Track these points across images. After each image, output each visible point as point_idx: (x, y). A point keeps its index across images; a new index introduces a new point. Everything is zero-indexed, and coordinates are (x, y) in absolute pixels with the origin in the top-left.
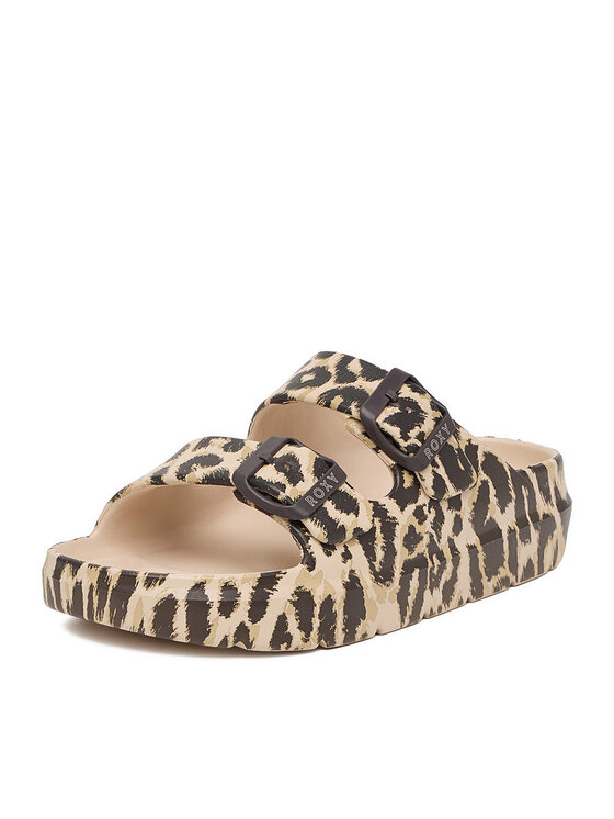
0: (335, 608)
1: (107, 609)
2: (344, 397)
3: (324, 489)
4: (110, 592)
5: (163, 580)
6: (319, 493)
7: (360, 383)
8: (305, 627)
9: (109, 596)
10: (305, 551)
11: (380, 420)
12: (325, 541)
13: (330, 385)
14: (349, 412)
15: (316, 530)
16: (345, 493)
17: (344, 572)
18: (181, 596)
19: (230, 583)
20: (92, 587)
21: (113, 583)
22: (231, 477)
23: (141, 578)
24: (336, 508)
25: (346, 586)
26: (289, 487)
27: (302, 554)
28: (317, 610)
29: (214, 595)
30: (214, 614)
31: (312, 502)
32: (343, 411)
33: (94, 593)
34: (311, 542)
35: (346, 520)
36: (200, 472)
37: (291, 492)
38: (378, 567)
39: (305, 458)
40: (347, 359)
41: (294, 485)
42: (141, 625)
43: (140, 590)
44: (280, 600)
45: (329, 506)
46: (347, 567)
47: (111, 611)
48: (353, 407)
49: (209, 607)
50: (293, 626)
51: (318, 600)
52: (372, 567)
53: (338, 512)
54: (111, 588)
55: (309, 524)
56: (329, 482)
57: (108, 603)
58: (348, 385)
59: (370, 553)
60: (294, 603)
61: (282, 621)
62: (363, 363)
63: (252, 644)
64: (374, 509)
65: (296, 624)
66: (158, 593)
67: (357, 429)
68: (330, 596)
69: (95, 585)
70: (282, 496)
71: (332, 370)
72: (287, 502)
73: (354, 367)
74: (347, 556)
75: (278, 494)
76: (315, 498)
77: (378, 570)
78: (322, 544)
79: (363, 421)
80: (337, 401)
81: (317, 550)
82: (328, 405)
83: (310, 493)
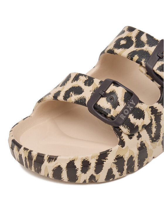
0: (134, 159)
1: (33, 167)
2: (139, 56)
3: (128, 109)
4: (33, 162)
5: (56, 159)
6: (126, 112)
7: (146, 48)
8: (121, 170)
9: (33, 163)
10: (120, 139)
11: (155, 68)
12: (129, 134)
13: (133, 48)
14: (141, 64)
15: (125, 130)
16: (138, 109)
17: (138, 143)
18: (64, 166)
19: (86, 160)
20: (25, 158)
21: (34, 158)
22: (86, 103)
23: (46, 158)
24: (134, 118)
25: (139, 149)
26: (112, 110)
27: (119, 140)
28: (126, 163)
29: (78, 165)
30: (79, 173)
31: (123, 117)
32: (138, 63)
33: (27, 161)
34: (123, 135)
35: (138, 122)
36: (74, 98)
37: (114, 113)
38: (153, 135)
39: (120, 92)
40: (141, 33)
41: (115, 109)
42: (48, 175)
43: (46, 163)
44: (109, 163)
45: (131, 117)
46: (139, 141)
47: (35, 168)
48: (143, 62)
49: (77, 170)
50: (115, 172)
51: (126, 159)
52: (150, 137)
53: (135, 119)
54: (33, 160)
55: (121, 127)
56: (131, 105)
57: (33, 165)
58: (141, 49)
59: (149, 131)
60: (115, 163)
61: (110, 171)
62: (148, 35)
63: (97, 181)
64: (152, 111)
65: (117, 170)
66: (53, 165)
67: (144, 71)
68: (132, 156)
69: (27, 157)
70: (109, 115)
71: (134, 39)
72: (112, 118)
73: (144, 38)
74: (139, 136)
75: (108, 114)
76: (124, 115)
77: (153, 137)
78: (128, 135)
79: (147, 68)
80: (136, 57)
81: (125, 138)
82: (132, 59)
83: (122, 112)
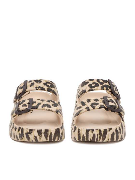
9: (102, 135)
18: (115, 132)
21: (103, 132)
22: (105, 106)
23: (108, 130)
33: (99, 135)
42: (108, 140)
47: (102, 138)
66: (111, 132)
69: (99, 133)
